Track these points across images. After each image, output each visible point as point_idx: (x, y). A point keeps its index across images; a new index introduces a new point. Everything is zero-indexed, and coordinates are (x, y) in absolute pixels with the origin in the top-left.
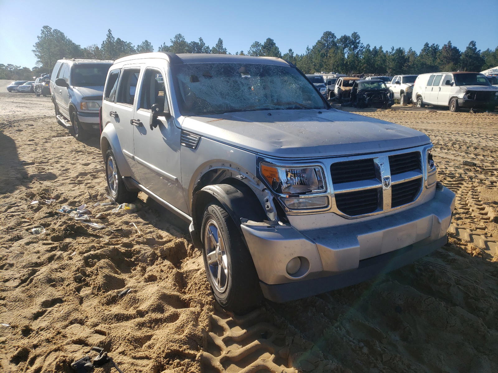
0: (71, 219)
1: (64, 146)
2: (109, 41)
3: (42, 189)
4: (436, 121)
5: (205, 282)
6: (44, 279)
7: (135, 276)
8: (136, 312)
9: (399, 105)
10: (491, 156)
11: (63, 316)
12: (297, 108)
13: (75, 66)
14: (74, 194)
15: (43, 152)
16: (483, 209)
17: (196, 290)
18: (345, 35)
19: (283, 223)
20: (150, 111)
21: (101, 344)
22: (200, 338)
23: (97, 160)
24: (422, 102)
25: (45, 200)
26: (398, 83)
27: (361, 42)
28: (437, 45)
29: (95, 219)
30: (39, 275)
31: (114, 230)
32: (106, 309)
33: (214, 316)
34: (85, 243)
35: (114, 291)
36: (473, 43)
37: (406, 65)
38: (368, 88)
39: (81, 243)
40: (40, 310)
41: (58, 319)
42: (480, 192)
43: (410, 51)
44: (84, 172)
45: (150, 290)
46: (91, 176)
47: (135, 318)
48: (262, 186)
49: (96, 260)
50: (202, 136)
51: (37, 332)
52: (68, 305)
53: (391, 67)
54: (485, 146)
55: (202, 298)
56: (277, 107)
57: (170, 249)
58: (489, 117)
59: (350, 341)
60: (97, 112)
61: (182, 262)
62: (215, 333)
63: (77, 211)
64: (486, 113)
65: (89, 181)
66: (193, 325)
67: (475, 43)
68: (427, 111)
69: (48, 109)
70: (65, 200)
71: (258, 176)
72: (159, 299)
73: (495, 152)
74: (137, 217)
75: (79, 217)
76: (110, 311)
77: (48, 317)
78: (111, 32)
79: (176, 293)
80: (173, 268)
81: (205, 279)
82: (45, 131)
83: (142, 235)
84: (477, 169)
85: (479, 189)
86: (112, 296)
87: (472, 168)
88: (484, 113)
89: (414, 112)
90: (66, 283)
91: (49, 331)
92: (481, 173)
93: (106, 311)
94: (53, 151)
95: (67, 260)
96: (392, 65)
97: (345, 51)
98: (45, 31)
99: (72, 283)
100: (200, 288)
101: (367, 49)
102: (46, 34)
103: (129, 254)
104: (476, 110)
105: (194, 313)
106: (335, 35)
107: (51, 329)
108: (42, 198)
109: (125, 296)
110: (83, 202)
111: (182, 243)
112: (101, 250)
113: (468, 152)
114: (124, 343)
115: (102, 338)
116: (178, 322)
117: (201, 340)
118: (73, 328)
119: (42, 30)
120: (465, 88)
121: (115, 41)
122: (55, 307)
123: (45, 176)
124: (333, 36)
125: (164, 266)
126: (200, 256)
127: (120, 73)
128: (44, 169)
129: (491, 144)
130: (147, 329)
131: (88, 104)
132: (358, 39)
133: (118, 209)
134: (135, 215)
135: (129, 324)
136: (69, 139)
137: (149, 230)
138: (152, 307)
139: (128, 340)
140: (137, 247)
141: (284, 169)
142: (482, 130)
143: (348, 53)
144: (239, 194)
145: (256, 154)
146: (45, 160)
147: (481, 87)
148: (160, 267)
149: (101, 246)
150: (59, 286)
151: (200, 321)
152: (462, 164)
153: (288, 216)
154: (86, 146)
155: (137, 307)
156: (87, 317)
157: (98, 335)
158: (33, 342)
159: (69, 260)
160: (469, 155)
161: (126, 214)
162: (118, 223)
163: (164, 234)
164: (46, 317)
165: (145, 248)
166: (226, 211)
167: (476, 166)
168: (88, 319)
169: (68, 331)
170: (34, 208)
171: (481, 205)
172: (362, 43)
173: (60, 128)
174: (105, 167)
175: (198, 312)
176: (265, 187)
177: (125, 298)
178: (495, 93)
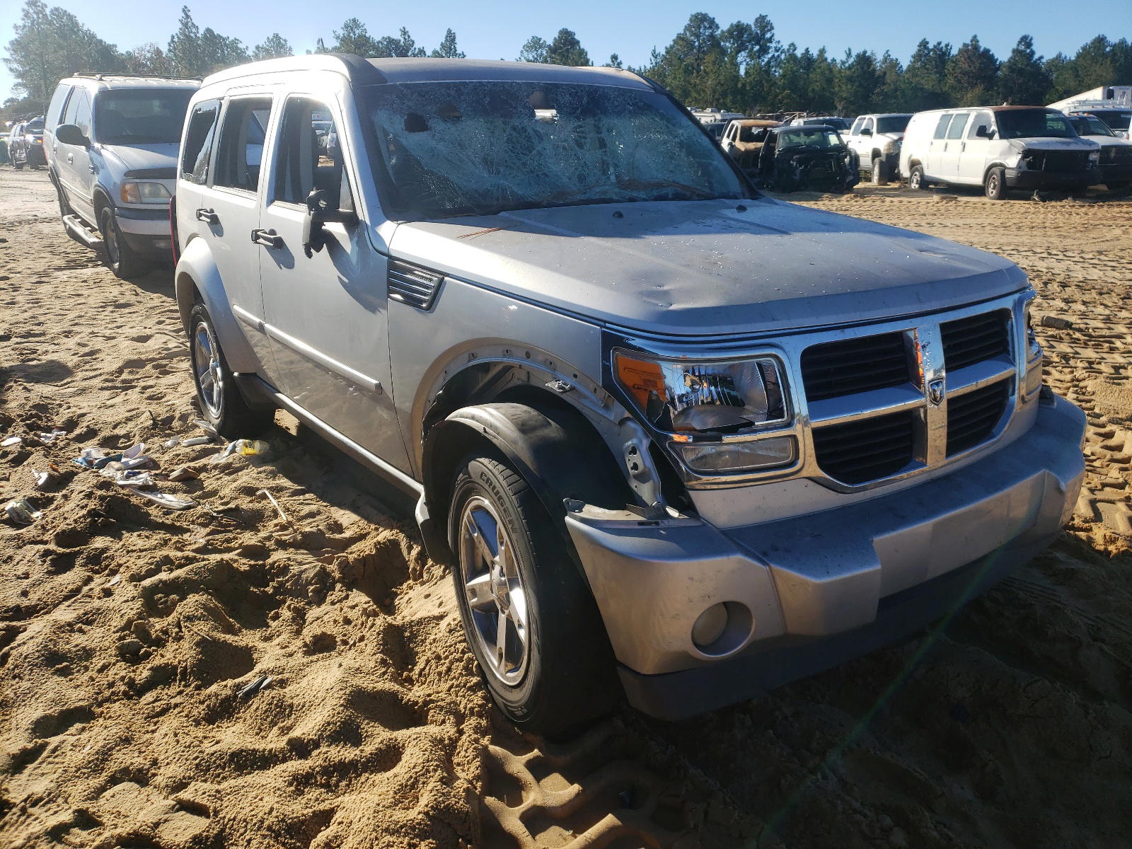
0: (106, 485)
1: (86, 293)
2: (185, 35)
3: (31, 404)
4: (960, 222)
5: (463, 652)
6: (37, 654)
7: (278, 636)
8: (287, 744)
9: (868, 185)
10: (1102, 304)
11: (90, 762)
12: (678, 197)
13: (105, 96)
14: (110, 416)
15: (30, 308)
16: (1110, 435)
17: (440, 674)
18: (739, 22)
19: (680, 512)
20: (304, 207)
21: (196, 843)
22: (462, 817)
23: (169, 327)
24: (922, 176)
25: (39, 432)
26: (867, 132)
27: (776, 38)
28: (947, 45)
29: (170, 483)
30: (24, 643)
31: (218, 512)
32: (205, 737)
33: (492, 748)
34: (145, 550)
35: (224, 683)
36: (1026, 41)
37: (878, 90)
38: (799, 144)
39: (134, 548)
40: (30, 746)
41: (76, 772)
42: (1094, 393)
43: (885, 59)
44: (136, 357)
45: (319, 680)
46: (155, 367)
47: (284, 760)
48: (619, 412)
49: (174, 597)
50: (448, 275)
51: (24, 810)
52: (106, 727)
53: (844, 95)
54: (1082, 279)
55: (457, 696)
56: (628, 193)
57: (364, 561)
58: (1078, 211)
59: (855, 811)
60: (164, 207)
61: (396, 595)
62: (500, 799)
63: (124, 460)
64: (1067, 203)
65: (151, 382)
66: (441, 780)
67: (1031, 39)
68: (936, 198)
69: (44, 198)
70: (91, 433)
71: (608, 385)
72: (345, 707)
73: (1108, 293)
74: (273, 475)
75: (128, 477)
76: (218, 742)
77: (50, 763)
78: (189, 14)
79: (389, 686)
80: (375, 614)
81: (464, 644)
82: (36, 255)
83: (290, 524)
84: (1074, 336)
85: (1090, 385)
86: (219, 697)
87: (1063, 333)
88: (1064, 203)
89: (905, 199)
90: (97, 662)
91: (53, 806)
92: (1085, 344)
93: (205, 741)
94: (57, 305)
95: (99, 598)
96: (846, 90)
97: (739, 59)
98: (31, 11)
99: (114, 664)
100: (449, 669)
101: (790, 55)
102: (34, 20)
103: (260, 575)
104: (1043, 193)
105: (442, 740)
106: (717, 21)
107: (60, 800)
108: (31, 427)
109: (254, 697)
110: (137, 438)
111: (394, 544)
112: (186, 569)
113: (1047, 293)
114: (259, 839)
115: (197, 825)
116: (401, 771)
117: (465, 822)
118: (118, 796)
119: (23, 10)
120: (1021, 143)
121: (199, 35)
122: (68, 732)
123: (37, 370)
124: (712, 24)
125: (353, 607)
126: (443, 577)
127: (220, 108)
128: (35, 352)
129: (1095, 274)
130: (318, 792)
131: (140, 187)
132: (769, 30)
133: (227, 453)
134: (269, 468)
135: (269, 780)
136: (97, 273)
137: (306, 510)
138: (329, 728)
139: (269, 828)
140: (278, 556)
141: (679, 366)
142: (1068, 242)
143: (747, 64)
144: (553, 430)
145: (601, 326)
146: (37, 330)
147: (1057, 142)
148: (342, 609)
149: (187, 558)
150: (78, 671)
151: (459, 764)
152: (1040, 324)
153: (690, 492)
154: (139, 290)
155: (290, 728)
156: (155, 762)
157: (189, 815)
158: (11, 842)
159: (104, 597)
160: (1052, 303)
161: (248, 465)
162: (226, 492)
163: (346, 517)
164: (45, 764)
165: (299, 557)
166: (522, 477)
167: (1071, 329)
168: (159, 768)
169: (104, 806)
170: (10, 457)
171: (1103, 426)
172: (779, 42)
173: (72, 246)
174: (188, 344)
175: (450, 739)
176: (627, 414)
177: (256, 703)
178: (1088, 156)
